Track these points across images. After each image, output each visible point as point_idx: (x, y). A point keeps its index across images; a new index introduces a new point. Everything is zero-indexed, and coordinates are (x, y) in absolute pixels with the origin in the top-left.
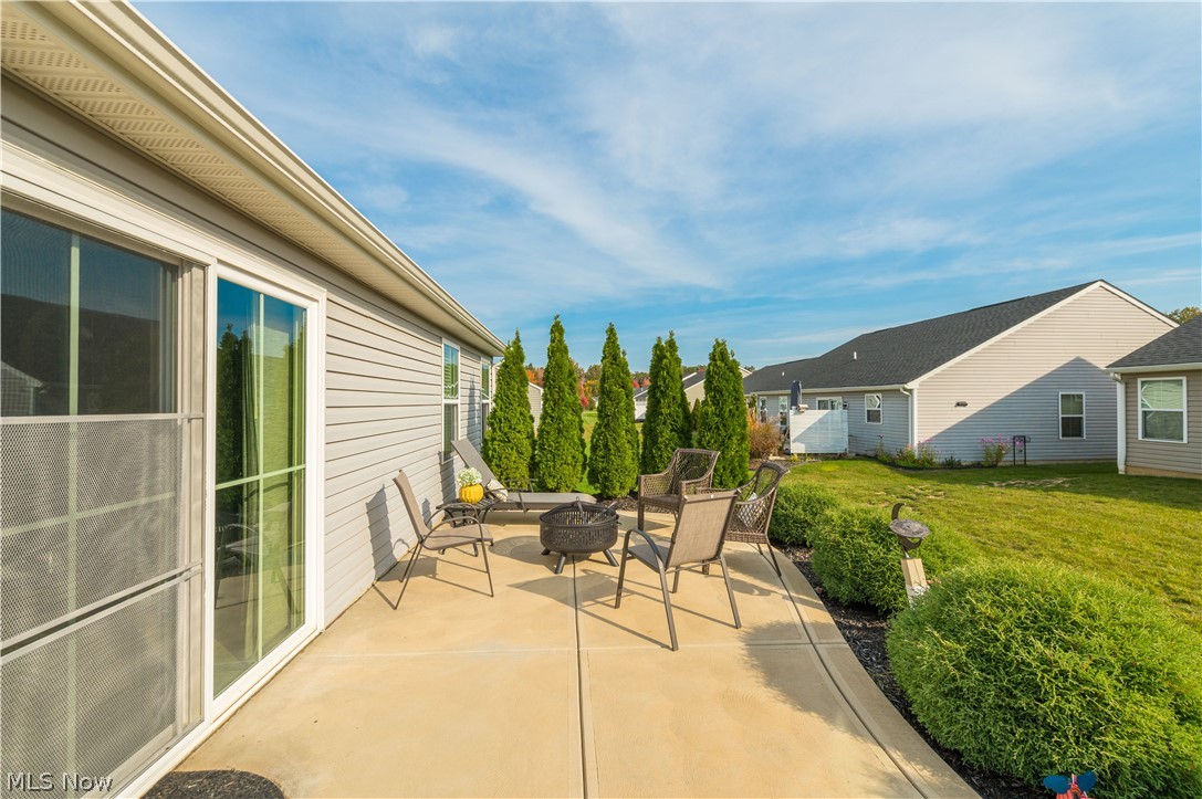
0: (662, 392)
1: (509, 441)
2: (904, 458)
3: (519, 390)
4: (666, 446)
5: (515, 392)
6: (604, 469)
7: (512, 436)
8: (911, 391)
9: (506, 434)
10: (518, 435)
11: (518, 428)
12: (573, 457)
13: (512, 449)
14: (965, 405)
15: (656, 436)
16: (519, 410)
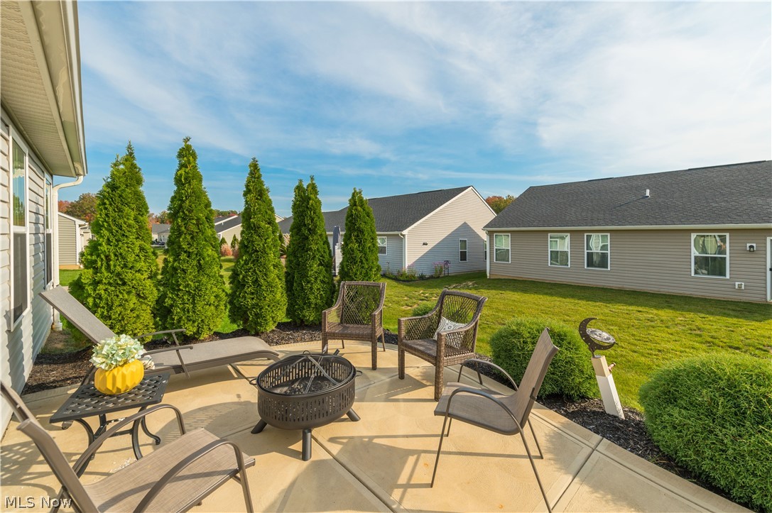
0: (309, 230)
1: (124, 284)
2: (402, 275)
3: (135, 219)
4: (316, 278)
5: (132, 222)
6: (254, 306)
7: (128, 275)
8: (404, 235)
9: (118, 275)
10: (138, 275)
11: (138, 266)
12: (216, 296)
13: (129, 293)
14: (427, 244)
15: (305, 269)
16: (138, 243)
